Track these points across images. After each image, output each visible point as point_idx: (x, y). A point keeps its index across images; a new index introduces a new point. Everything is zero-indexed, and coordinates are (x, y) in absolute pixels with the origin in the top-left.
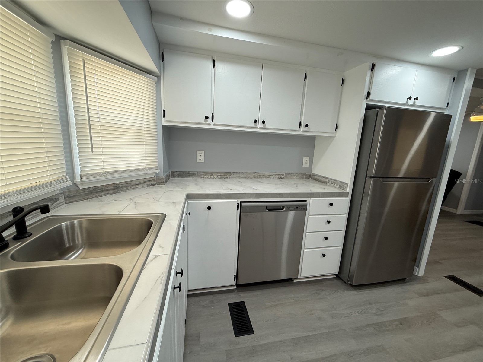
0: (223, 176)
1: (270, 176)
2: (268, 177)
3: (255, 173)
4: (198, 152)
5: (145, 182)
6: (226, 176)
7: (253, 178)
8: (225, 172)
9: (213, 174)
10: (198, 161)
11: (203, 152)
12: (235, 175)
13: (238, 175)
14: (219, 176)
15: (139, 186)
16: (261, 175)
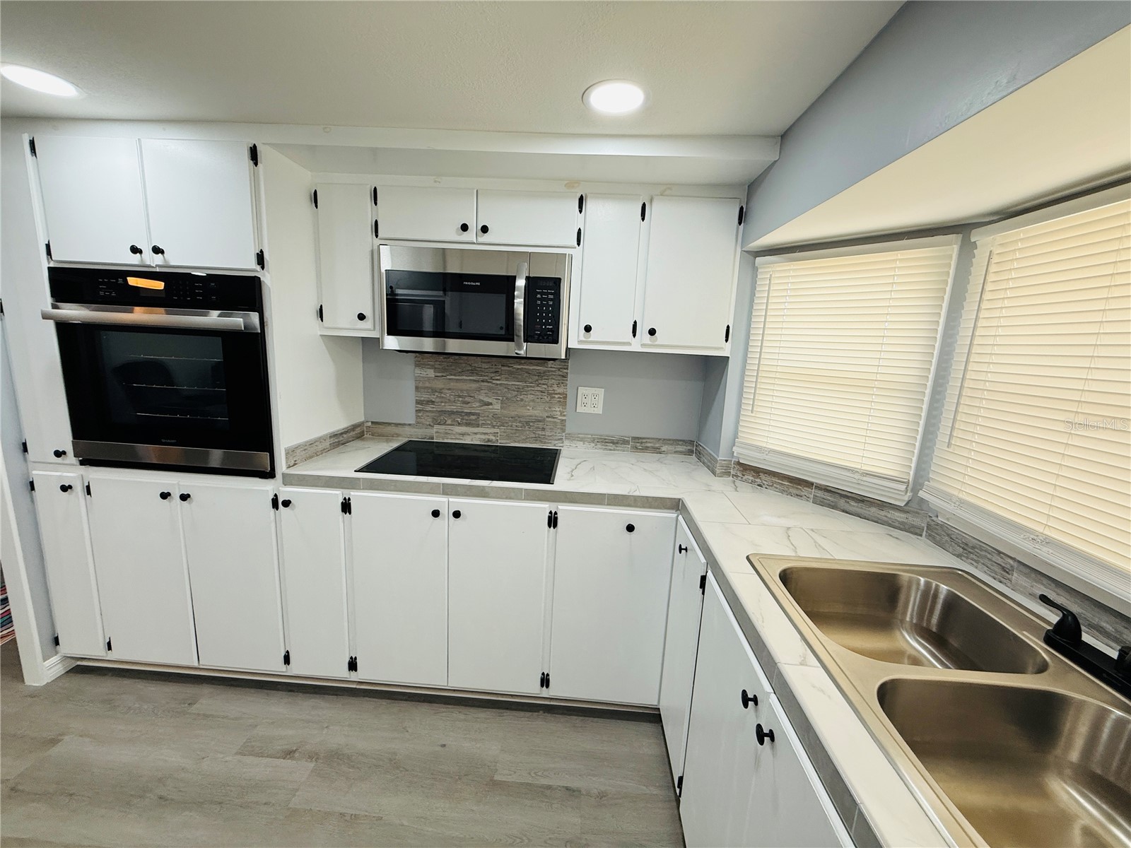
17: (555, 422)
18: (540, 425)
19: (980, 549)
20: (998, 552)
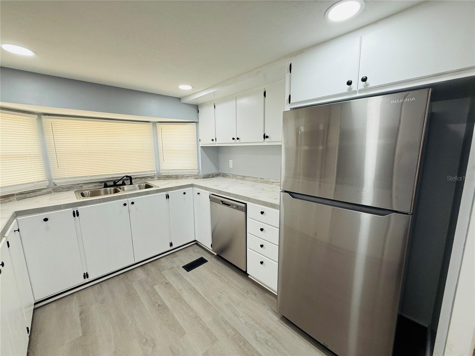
0: (242, 178)
1: (273, 183)
2: (271, 183)
3: (262, 178)
4: (230, 161)
5: (192, 176)
6: (243, 179)
7: (260, 183)
8: (243, 176)
9: (237, 177)
10: (230, 167)
11: (232, 161)
12: (249, 179)
13: (251, 179)
14: (239, 178)
15: (189, 178)
16: (266, 180)
19: (73, 186)
20: (78, 184)
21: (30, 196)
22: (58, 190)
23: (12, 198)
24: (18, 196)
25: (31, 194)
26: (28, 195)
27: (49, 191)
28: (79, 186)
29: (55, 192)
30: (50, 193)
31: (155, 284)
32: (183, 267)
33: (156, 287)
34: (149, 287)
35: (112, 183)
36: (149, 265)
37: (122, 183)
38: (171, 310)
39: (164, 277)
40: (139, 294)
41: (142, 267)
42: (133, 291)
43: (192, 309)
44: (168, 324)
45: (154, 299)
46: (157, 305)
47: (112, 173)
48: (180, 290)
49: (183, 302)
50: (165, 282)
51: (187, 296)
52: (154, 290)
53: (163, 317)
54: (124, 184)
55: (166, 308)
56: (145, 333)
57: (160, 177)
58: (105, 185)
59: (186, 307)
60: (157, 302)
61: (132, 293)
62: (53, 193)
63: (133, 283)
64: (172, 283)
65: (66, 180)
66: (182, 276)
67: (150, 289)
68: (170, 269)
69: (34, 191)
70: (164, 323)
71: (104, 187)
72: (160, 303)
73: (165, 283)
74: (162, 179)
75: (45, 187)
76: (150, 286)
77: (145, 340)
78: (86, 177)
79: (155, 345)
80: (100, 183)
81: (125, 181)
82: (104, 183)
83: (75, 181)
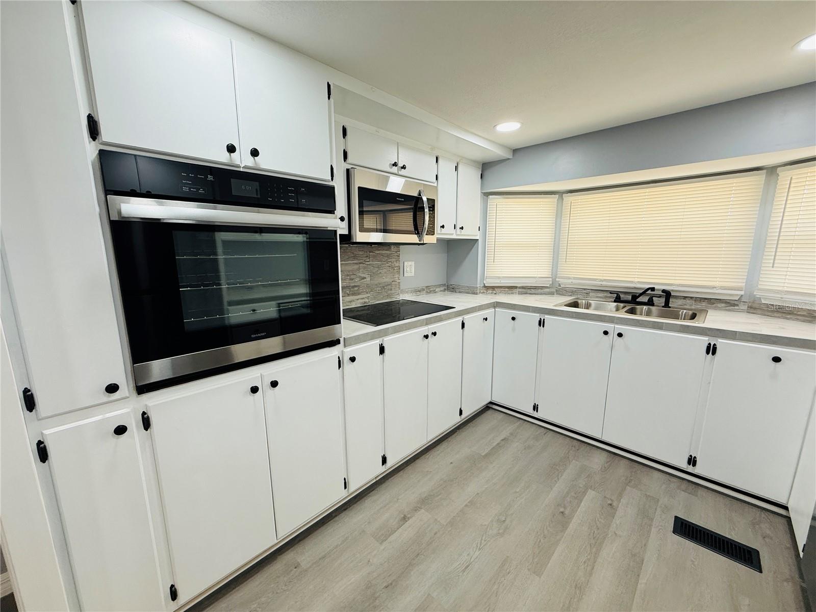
17: (396, 284)
18: (389, 287)
19: (578, 290)
20: (585, 289)
21: (531, 292)
22: (561, 293)
23: (515, 291)
24: (520, 290)
25: (532, 290)
26: (529, 291)
27: (552, 292)
28: (585, 292)
29: (557, 294)
30: (552, 294)
31: (595, 488)
32: (676, 518)
33: (591, 494)
34: (584, 483)
35: (629, 298)
36: (625, 461)
37: (647, 301)
38: (565, 535)
39: (620, 495)
40: (563, 477)
41: (612, 455)
42: (562, 468)
43: (591, 574)
44: (540, 541)
45: (569, 500)
46: (562, 510)
47: (636, 280)
48: (616, 534)
49: (594, 550)
50: (612, 500)
51: (611, 552)
52: (585, 493)
53: (547, 528)
54: (650, 303)
55: (564, 526)
56: (512, 514)
57: (754, 305)
58: (616, 298)
59: (589, 560)
60: (565, 508)
61: (558, 468)
62: (555, 295)
63: (574, 461)
64: (620, 512)
65: (570, 281)
66: (650, 525)
67: (582, 486)
68: (647, 496)
69: (535, 288)
70: (539, 533)
71: (615, 301)
72: (567, 512)
73: (609, 502)
74: (759, 311)
75: (548, 285)
76: (586, 484)
77: (503, 519)
78: (595, 280)
79: (502, 535)
80: (611, 293)
81: (654, 298)
82: (616, 295)
83: (579, 284)
